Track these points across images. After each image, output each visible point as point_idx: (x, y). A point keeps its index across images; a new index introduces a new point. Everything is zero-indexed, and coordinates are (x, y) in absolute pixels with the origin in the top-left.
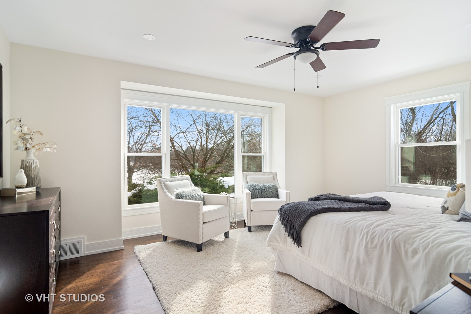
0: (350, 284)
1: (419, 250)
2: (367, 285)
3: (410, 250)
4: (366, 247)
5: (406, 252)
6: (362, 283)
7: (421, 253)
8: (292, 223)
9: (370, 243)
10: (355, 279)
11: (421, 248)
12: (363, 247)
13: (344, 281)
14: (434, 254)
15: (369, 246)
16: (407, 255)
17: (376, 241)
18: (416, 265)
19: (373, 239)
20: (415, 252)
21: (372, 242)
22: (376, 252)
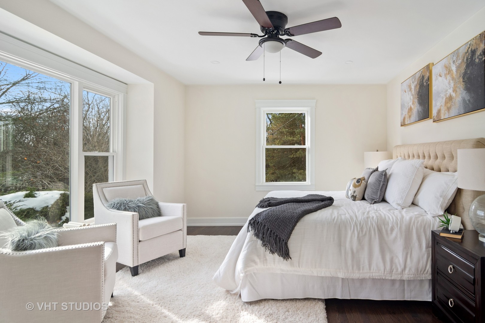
0: (349, 275)
1: (394, 227)
2: (363, 270)
3: (389, 229)
4: (358, 237)
5: (387, 231)
6: (359, 269)
7: (396, 229)
8: (277, 236)
9: (361, 232)
10: (353, 267)
11: (395, 225)
12: (356, 238)
13: (343, 274)
14: (404, 228)
15: (361, 235)
16: (387, 234)
17: (365, 230)
18: (396, 238)
19: (362, 228)
20: (392, 229)
21: (362, 231)
22: (367, 239)
